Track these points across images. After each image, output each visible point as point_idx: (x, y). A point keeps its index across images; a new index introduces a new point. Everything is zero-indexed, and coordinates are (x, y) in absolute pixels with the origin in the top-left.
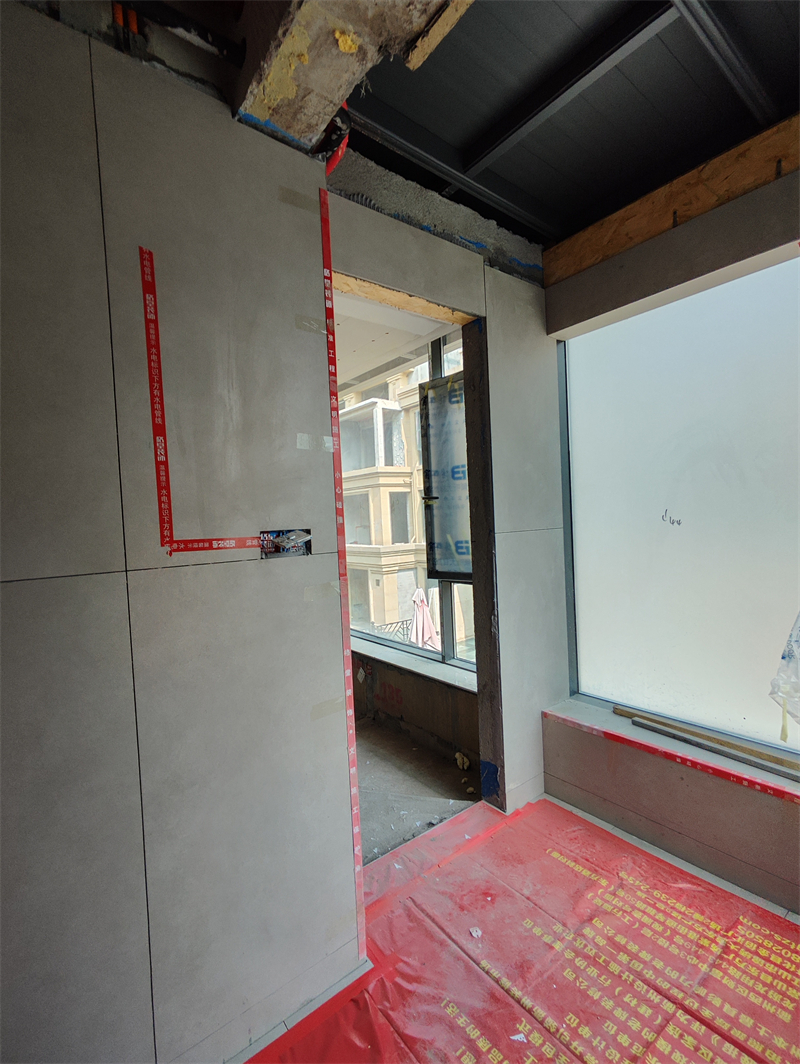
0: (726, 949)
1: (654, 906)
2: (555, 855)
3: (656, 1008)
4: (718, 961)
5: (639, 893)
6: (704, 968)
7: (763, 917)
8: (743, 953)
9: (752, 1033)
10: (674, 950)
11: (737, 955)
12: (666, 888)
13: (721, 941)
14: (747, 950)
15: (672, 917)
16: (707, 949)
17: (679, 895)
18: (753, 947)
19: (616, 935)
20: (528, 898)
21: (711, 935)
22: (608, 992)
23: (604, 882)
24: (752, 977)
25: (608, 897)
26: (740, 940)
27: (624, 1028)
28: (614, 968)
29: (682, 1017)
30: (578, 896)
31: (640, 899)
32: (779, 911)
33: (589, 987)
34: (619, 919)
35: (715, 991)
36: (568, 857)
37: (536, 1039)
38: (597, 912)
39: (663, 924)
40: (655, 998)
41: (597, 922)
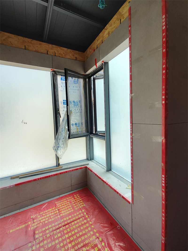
1: (43, 216)
2: (11, 231)
3: (60, 232)
5: (38, 217)
6: (59, 216)
10: (53, 219)
11: (60, 209)
12: (42, 211)
13: (57, 209)
14: (61, 207)
15: (47, 214)
21: (55, 210)
23: (30, 223)
25: (33, 225)
26: (59, 206)
27: (60, 243)
28: (48, 235)
29: (64, 228)
30: (27, 232)
32: (58, 197)
33: (48, 246)
34: (40, 226)
36: (15, 228)
38: (34, 230)
39: (47, 217)
40: (58, 231)
41: (37, 232)
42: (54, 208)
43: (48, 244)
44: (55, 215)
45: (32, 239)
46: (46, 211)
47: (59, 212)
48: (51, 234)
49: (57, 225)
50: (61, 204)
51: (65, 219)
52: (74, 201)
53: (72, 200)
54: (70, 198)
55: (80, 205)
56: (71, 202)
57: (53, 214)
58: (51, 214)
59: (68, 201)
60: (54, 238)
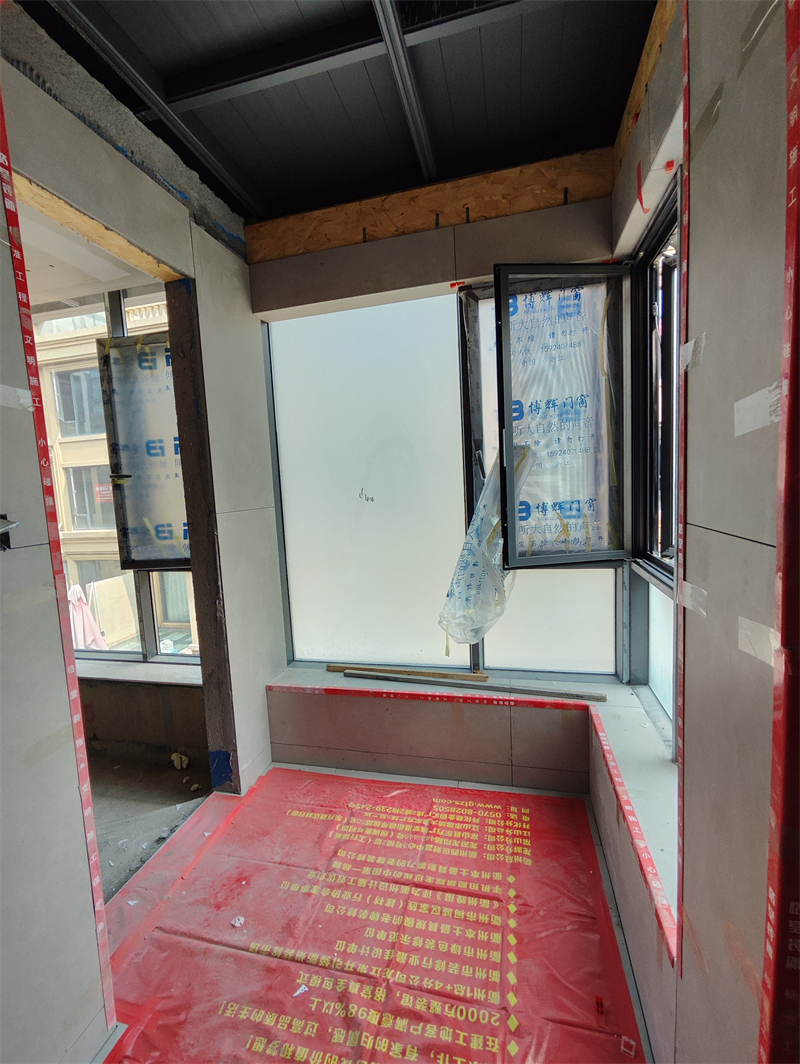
0: (431, 827)
1: (378, 819)
2: (295, 813)
3: (396, 896)
4: (428, 838)
5: (366, 814)
6: (420, 847)
7: (446, 792)
8: (441, 824)
9: (459, 877)
10: (399, 845)
11: (437, 827)
12: (384, 802)
13: (426, 823)
14: (443, 820)
15: (392, 821)
16: (419, 833)
17: (392, 802)
18: (444, 816)
19: (357, 855)
20: (280, 863)
21: (419, 821)
22: (362, 905)
23: (339, 818)
24: (450, 838)
25: (344, 828)
26: (437, 815)
27: (379, 926)
28: (362, 882)
29: (416, 892)
30: (321, 838)
31: (368, 818)
32: (453, 784)
33: (347, 910)
34: (356, 841)
35: (431, 861)
36: (306, 810)
37: (316, 981)
38: (339, 845)
39: (387, 829)
40: (394, 888)
41: (341, 853)
42: (419, 814)
43: (349, 903)
44: (411, 836)
45: (322, 863)
46: (396, 810)
47: (428, 834)
48: (371, 885)
49: (400, 870)
50: (449, 813)
51: (433, 867)
52: (496, 826)
53: (496, 819)
54: (490, 810)
55: (513, 854)
56: (483, 824)
57: (408, 828)
58: (401, 827)
59: (477, 816)
60: (372, 899)
